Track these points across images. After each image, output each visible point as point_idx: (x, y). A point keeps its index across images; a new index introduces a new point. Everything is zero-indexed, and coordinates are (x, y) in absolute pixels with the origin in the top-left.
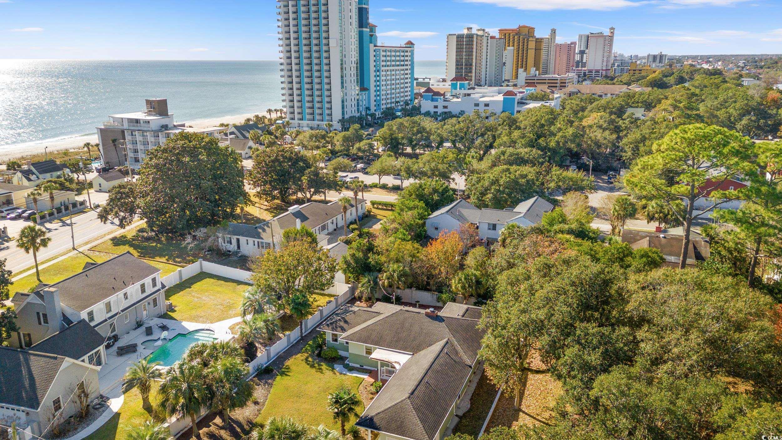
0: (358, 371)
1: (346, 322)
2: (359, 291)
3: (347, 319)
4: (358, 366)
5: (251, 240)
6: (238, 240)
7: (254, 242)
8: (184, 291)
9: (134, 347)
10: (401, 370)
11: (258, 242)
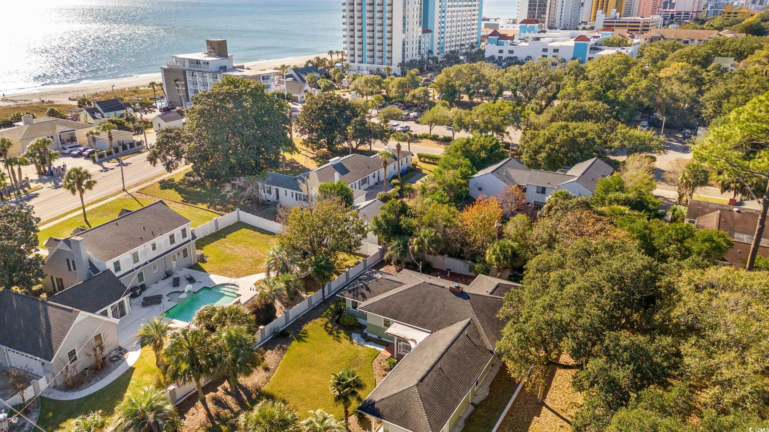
0: (375, 342)
1: (368, 289)
2: (388, 254)
3: (369, 286)
4: (376, 337)
5: (289, 191)
6: (277, 190)
7: (292, 193)
8: (218, 241)
9: (160, 298)
10: (416, 349)
11: (296, 194)
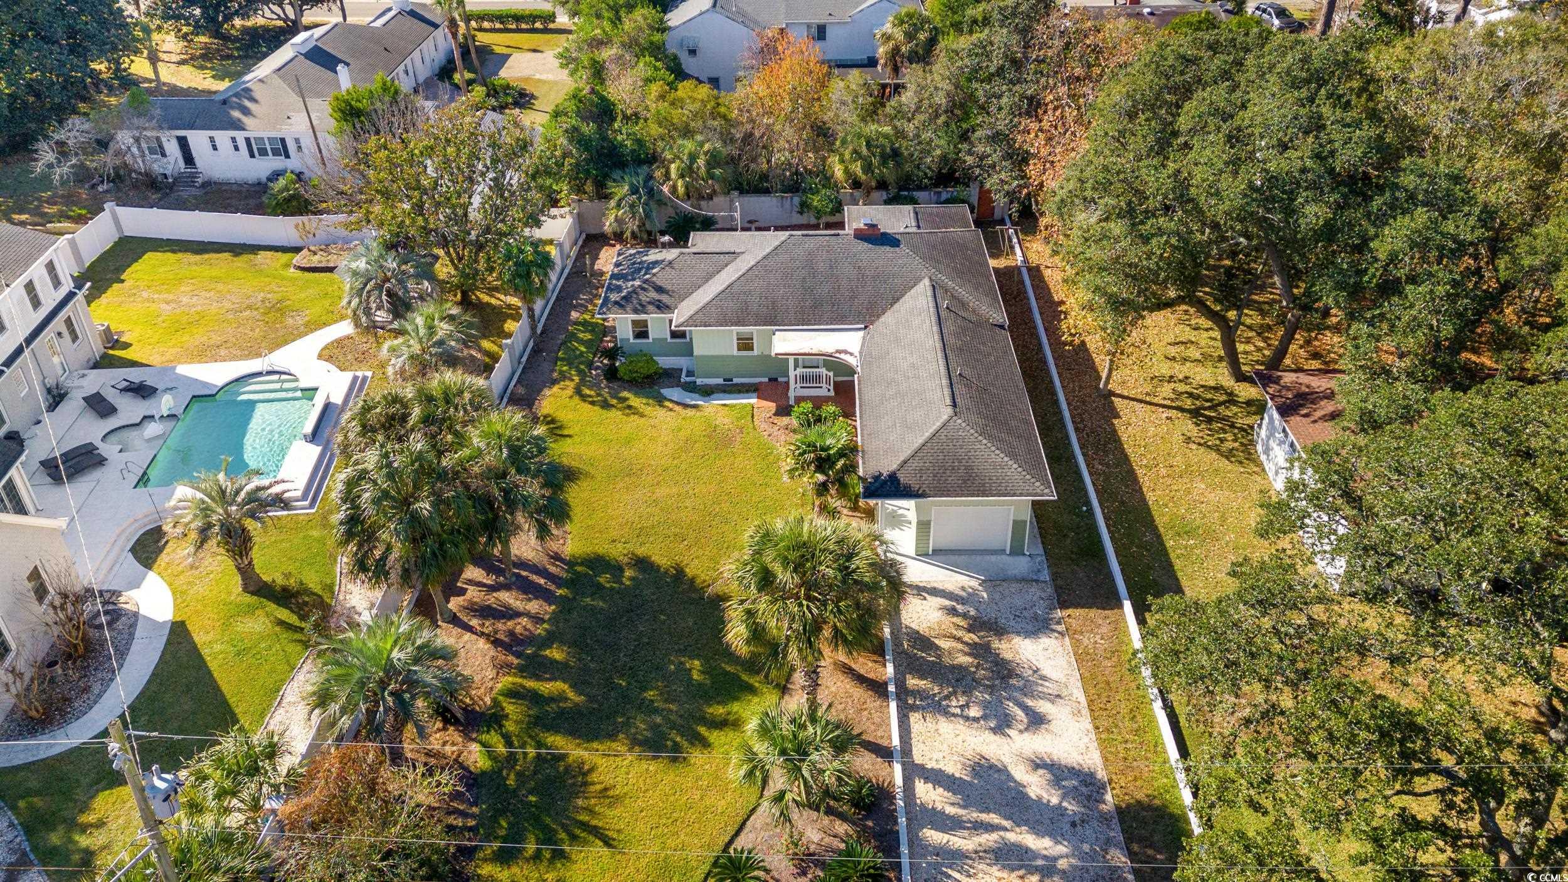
0: (725, 392)
1: (661, 290)
2: (612, 218)
3: (657, 281)
4: (720, 381)
5: (223, 137)
6: (183, 143)
7: (234, 140)
9: (91, 452)
10: (866, 363)
